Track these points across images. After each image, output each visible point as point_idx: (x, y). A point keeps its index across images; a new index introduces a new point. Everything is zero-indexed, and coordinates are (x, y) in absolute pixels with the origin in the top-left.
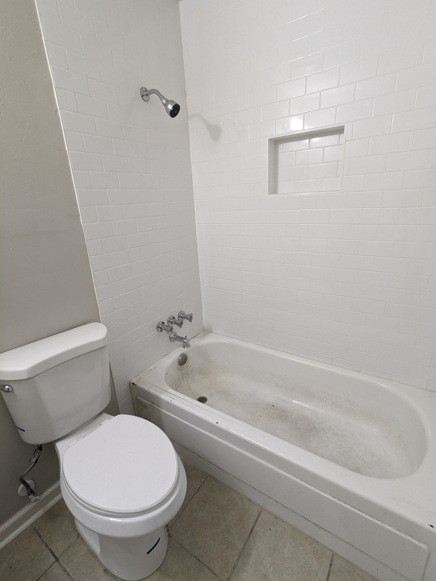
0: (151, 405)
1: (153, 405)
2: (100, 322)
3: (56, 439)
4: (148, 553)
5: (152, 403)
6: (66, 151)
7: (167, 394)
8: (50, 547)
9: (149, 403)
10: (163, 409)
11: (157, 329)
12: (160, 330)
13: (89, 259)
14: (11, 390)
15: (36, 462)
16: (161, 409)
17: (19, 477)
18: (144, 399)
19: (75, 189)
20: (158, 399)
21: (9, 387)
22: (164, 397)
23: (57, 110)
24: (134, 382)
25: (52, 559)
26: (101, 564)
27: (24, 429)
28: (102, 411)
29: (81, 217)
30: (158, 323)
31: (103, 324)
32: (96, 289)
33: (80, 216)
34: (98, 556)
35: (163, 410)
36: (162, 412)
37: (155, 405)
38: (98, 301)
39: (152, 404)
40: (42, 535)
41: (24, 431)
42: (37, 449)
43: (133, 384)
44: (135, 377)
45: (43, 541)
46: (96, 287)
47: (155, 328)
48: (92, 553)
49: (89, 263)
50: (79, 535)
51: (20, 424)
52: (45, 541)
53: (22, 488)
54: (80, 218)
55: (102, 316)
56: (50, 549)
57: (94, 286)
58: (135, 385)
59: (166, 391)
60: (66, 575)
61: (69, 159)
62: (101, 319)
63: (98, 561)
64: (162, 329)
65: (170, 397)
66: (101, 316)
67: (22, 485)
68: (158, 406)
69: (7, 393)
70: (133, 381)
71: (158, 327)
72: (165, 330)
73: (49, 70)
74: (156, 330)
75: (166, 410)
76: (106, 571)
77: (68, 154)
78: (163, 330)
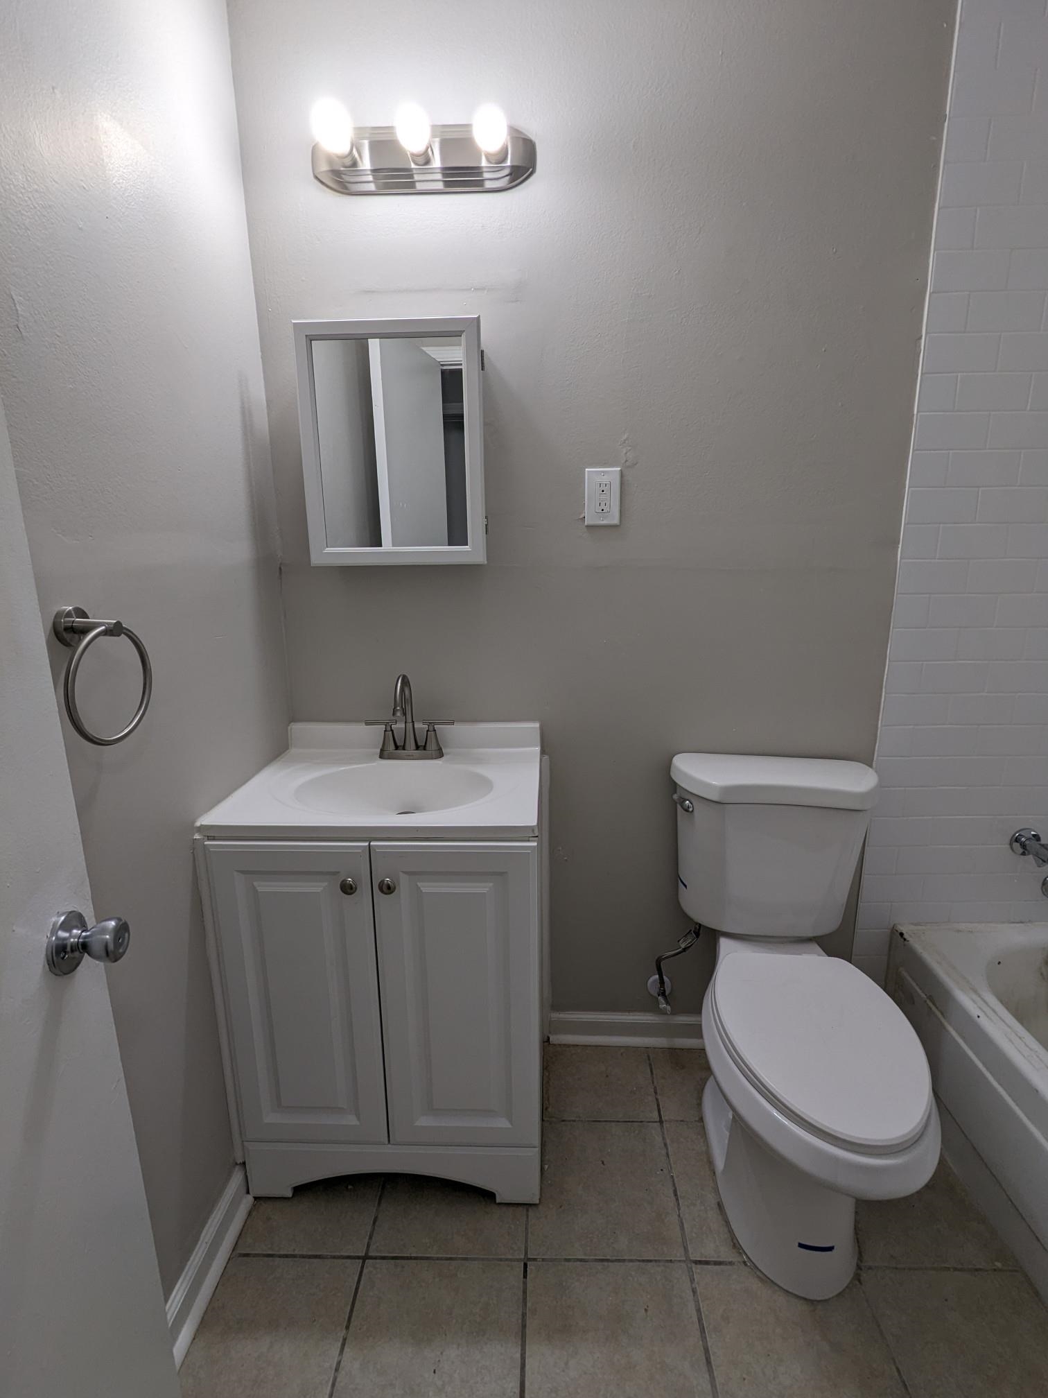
0: (926, 1001)
1: (931, 1004)
2: (871, 766)
3: (724, 930)
4: (801, 1245)
5: (930, 999)
6: (913, 415)
7: (974, 997)
8: (659, 1097)
9: (923, 996)
10: (950, 1024)
11: (1011, 844)
12: (1021, 850)
13: (891, 633)
14: (691, 810)
15: (684, 950)
16: (946, 1024)
17: (656, 958)
18: (913, 979)
19: (907, 489)
20: (947, 995)
21: (690, 804)
22: (965, 999)
23: (922, 336)
24: (904, 932)
25: (655, 1115)
26: (716, 1190)
27: (686, 884)
28: (814, 937)
29: (900, 546)
30: (1018, 829)
31: (876, 772)
32: (885, 696)
33: (899, 543)
34: (717, 1173)
35: (950, 1029)
36: (947, 1031)
37: (937, 1008)
38: (882, 722)
39: (928, 1001)
40: (654, 1072)
41: (686, 886)
42: (692, 932)
43: (902, 934)
44: (912, 924)
45: (653, 1083)
46: (886, 693)
47: (1008, 840)
48: (710, 1163)
49: (888, 641)
50: (701, 1120)
51: (684, 874)
52: (655, 1083)
53: (655, 981)
54: (898, 547)
55: (880, 758)
56: (657, 1100)
57: (884, 690)
58: (905, 939)
59: (975, 992)
60: (664, 1152)
61: (914, 429)
62: (874, 763)
63: (715, 1182)
64: (1026, 850)
65: (980, 1008)
66: (878, 756)
67: (657, 976)
68: (942, 1014)
69: (684, 812)
70: (901, 928)
71: (1017, 840)
72: (1033, 855)
73: (928, 264)
74: (1009, 846)
75: (957, 1031)
76: (720, 1206)
77: (915, 421)
78: (1029, 854)
